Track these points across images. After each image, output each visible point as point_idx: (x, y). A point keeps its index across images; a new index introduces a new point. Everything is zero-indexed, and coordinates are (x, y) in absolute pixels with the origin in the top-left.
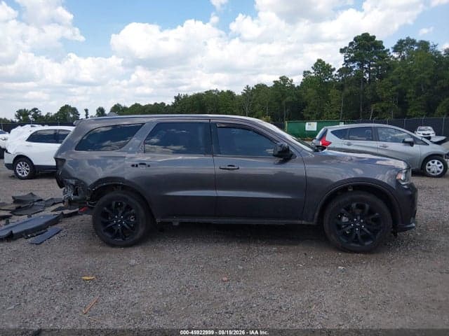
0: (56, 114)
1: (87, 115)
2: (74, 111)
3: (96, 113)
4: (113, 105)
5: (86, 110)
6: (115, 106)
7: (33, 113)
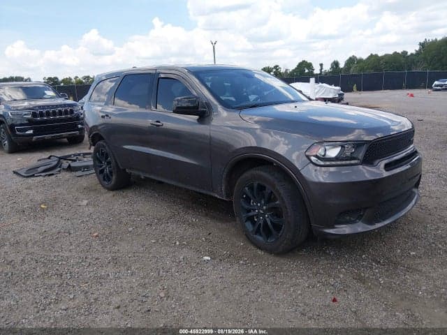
0: (293, 70)
1: (321, 69)
2: (309, 66)
3: (330, 67)
4: (348, 58)
5: (321, 65)
6: (350, 58)
7: (274, 70)
